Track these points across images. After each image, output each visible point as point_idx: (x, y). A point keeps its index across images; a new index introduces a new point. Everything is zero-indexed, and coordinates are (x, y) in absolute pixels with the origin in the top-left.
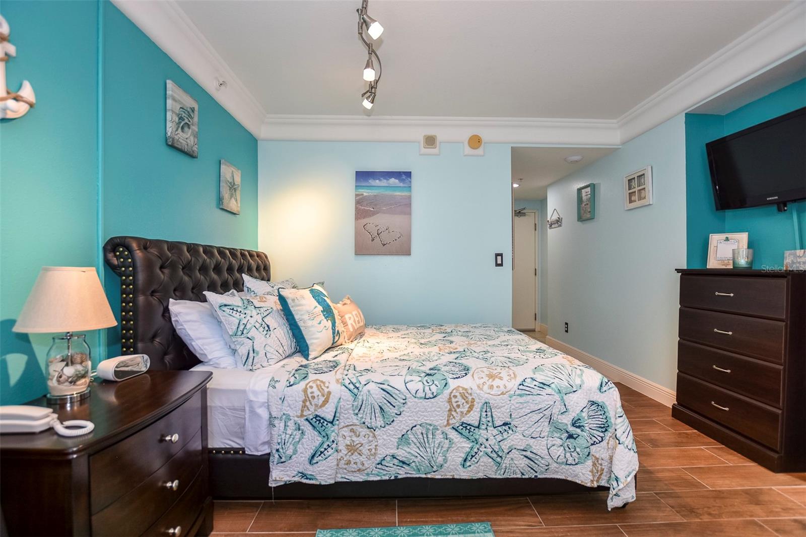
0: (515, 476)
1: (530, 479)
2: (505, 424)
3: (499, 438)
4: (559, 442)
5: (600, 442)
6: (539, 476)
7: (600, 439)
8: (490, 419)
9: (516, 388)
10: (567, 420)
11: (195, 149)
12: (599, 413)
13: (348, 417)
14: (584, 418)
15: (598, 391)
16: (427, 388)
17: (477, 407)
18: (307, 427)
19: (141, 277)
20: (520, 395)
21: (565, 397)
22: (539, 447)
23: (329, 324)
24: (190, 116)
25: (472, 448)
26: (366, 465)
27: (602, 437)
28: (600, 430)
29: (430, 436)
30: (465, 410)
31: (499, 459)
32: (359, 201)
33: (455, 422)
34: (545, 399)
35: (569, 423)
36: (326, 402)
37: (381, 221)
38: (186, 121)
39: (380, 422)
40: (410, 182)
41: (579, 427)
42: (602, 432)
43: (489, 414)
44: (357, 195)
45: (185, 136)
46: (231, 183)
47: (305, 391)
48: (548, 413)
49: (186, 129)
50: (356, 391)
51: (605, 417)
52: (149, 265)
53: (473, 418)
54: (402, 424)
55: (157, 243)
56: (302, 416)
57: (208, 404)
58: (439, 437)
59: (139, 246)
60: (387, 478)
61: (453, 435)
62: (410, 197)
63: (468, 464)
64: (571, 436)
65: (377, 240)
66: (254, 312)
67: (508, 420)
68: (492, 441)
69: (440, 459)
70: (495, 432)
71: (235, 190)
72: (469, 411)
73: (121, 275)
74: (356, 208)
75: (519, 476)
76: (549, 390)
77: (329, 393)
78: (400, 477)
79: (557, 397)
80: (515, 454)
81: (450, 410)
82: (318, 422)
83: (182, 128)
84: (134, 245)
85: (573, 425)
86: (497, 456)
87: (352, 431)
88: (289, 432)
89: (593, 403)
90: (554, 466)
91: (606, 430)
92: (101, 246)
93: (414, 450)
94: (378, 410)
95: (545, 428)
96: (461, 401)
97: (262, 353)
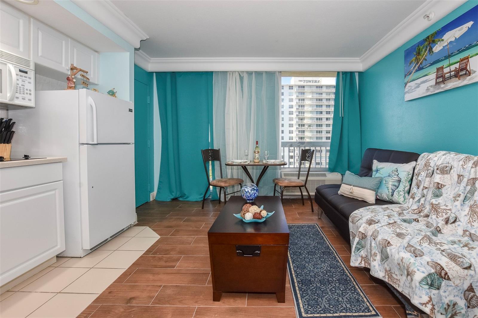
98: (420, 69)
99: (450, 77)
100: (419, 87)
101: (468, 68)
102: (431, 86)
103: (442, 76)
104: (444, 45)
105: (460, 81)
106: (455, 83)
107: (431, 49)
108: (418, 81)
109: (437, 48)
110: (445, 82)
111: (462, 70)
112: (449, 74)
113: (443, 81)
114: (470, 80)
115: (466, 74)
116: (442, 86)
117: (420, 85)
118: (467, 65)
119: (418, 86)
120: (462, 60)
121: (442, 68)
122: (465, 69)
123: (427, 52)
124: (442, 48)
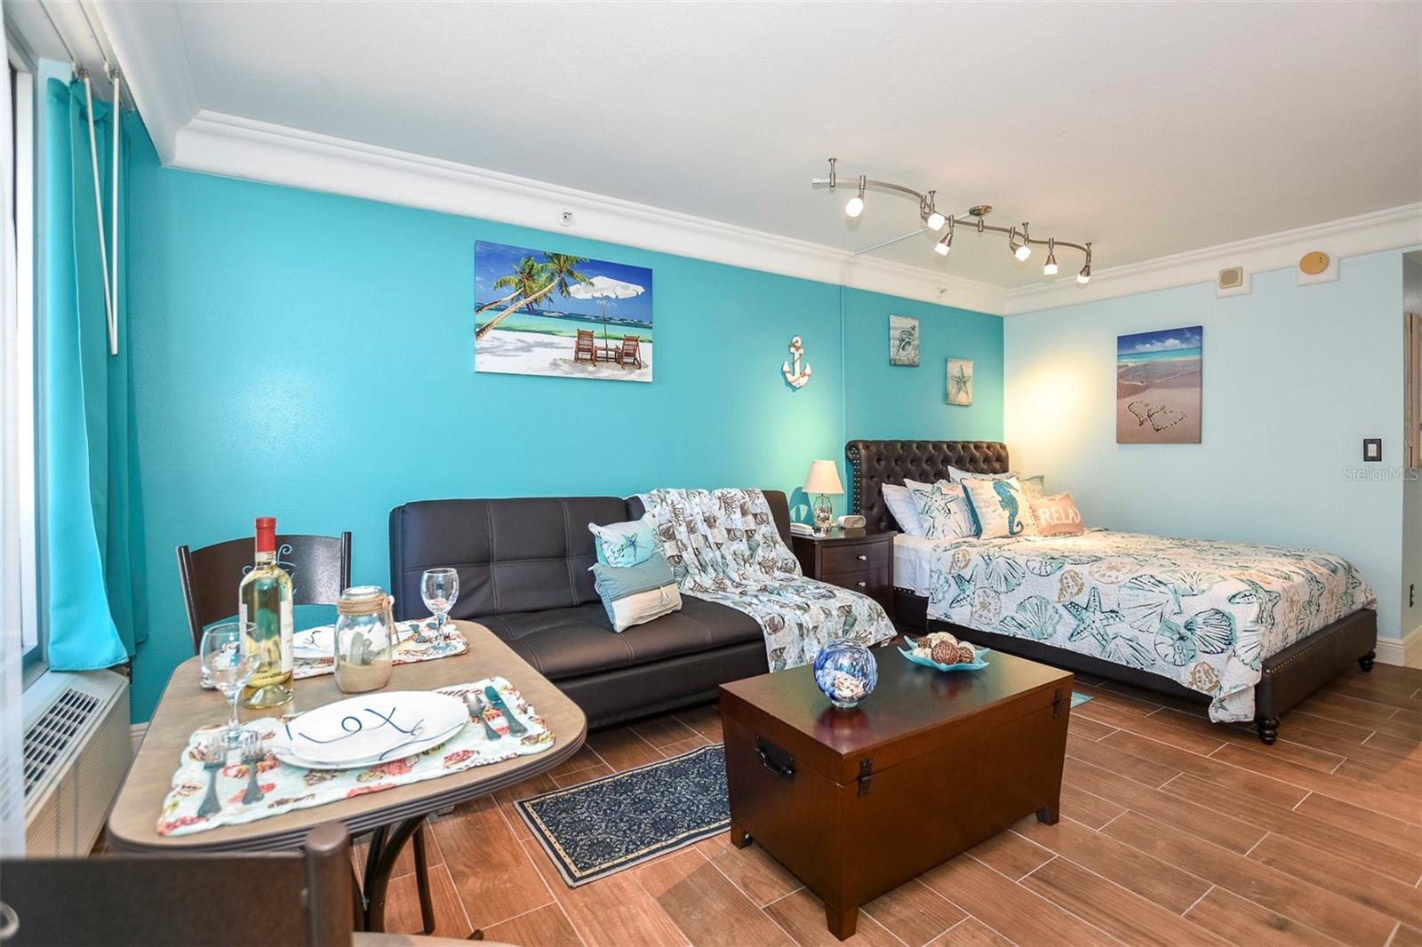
0: (1119, 663)
1: (1135, 669)
2: (1112, 611)
3: (1105, 622)
4: (1171, 642)
5: (1218, 653)
6: (1145, 670)
7: (1220, 650)
8: (1097, 603)
9: (1128, 580)
10: (1180, 622)
11: (916, 359)
12: (1224, 623)
13: (981, 581)
14: (1196, 622)
15: (1227, 601)
16: (1043, 568)
17: (1086, 590)
18: (952, 581)
19: (864, 466)
20: (1131, 588)
21: (1181, 598)
22: (1146, 640)
23: (1007, 513)
24: (911, 334)
25: (1078, 626)
26: (993, 621)
27: (1223, 649)
28: (1224, 641)
29: (1043, 608)
30: (1074, 592)
31: (1104, 642)
32: (1123, 374)
33: (1066, 600)
34: (1156, 596)
35: (1182, 625)
36: (966, 565)
37: (1154, 398)
38: (907, 340)
39: (1003, 588)
40: (1201, 341)
41: (1189, 630)
42: (1225, 644)
43: (1097, 599)
44: (1119, 367)
45: (906, 353)
46: (958, 378)
47: (954, 556)
48: (1159, 610)
49: (906, 347)
50: (988, 561)
51: (1229, 629)
52: (869, 459)
53: (1082, 600)
54: (1020, 594)
55: (877, 443)
56: (950, 573)
57: (895, 555)
58: (1051, 611)
59: (863, 446)
60: (1006, 634)
61: (1062, 610)
62: (1201, 361)
63: (1074, 638)
64: (1182, 638)
65: (1148, 424)
66: (940, 498)
67: (1116, 609)
68: (1098, 624)
69: (1050, 630)
70: (1102, 616)
71: (965, 383)
72: (1077, 593)
73: (854, 465)
74: (1119, 384)
75: (1125, 664)
76: (1162, 588)
77: (970, 560)
78: (1017, 636)
79: (1171, 596)
80: (1119, 641)
81: (1061, 589)
82: (959, 579)
83: (903, 348)
84: (861, 446)
85: (1185, 627)
86: (1103, 639)
87: (984, 592)
88: (941, 583)
89: (1218, 612)
90: (1159, 662)
91: (1230, 644)
92: (844, 446)
93: (1029, 616)
94: (1003, 578)
95: (1156, 624)
96: (1071, 583)
97: (940, 530)
98: (530, 311)
99: (607, 359)
100: (531, 351)
101: (637, 355)
102: (565, 361)
103: (589, 350)
104: (596, 295)
105: (624, 372)
106: (616, 372)
107: (563, 286)
108: (530, 338)
109: (579, 291)
110: (596, 363)
111: (628, 355)
112: (605, 352)
113: (591, 359)
114: (640, 375)
115: (634, 364)
116: (591, 368)
117: (532, 347)
118: (635, 350)
119: (527, 348)
120: (629, 339)
121: (591, 335)
122: (633, 355)
123: (553, 284)
124: (589, 296)
